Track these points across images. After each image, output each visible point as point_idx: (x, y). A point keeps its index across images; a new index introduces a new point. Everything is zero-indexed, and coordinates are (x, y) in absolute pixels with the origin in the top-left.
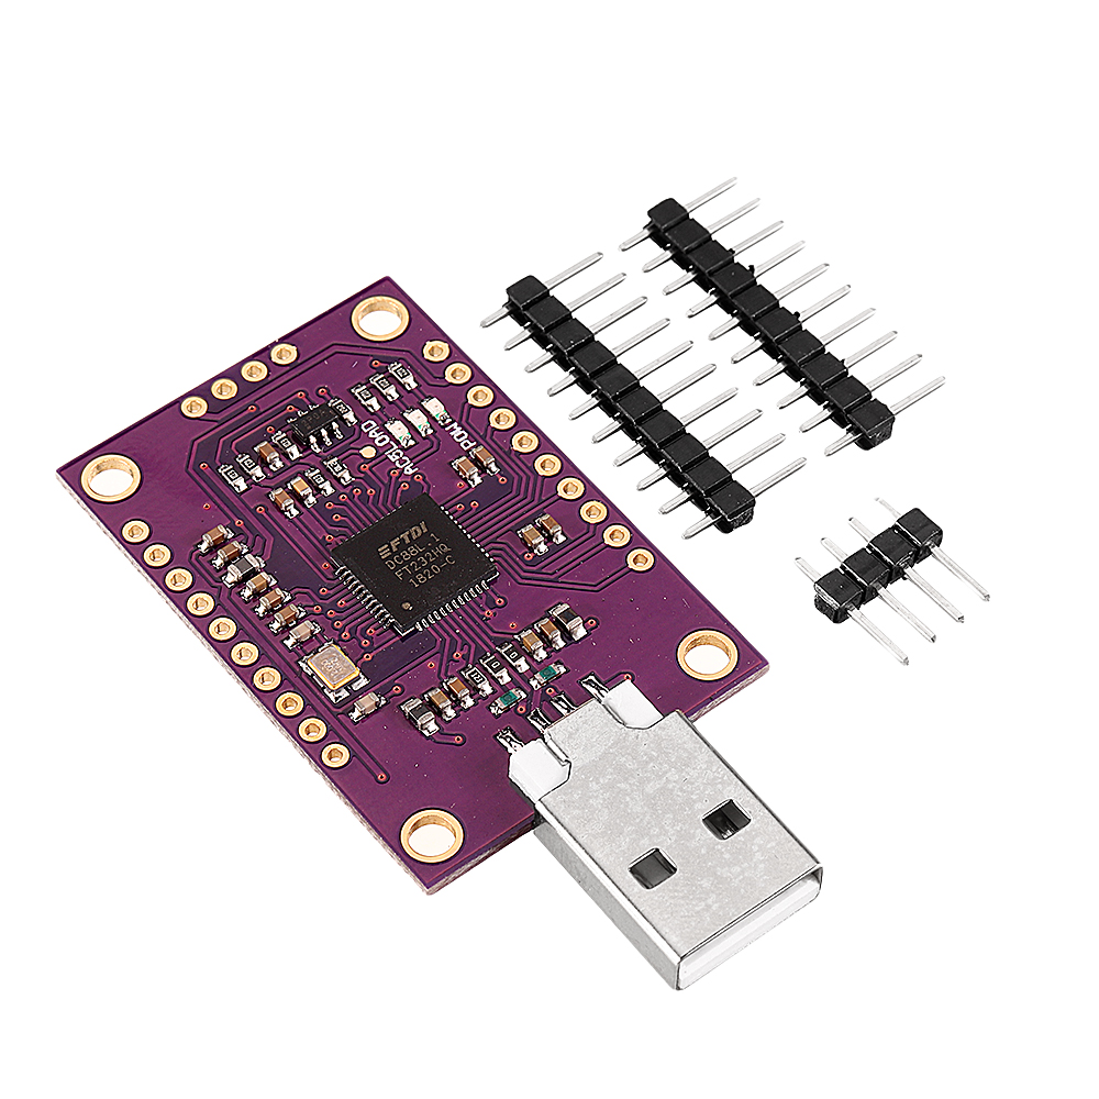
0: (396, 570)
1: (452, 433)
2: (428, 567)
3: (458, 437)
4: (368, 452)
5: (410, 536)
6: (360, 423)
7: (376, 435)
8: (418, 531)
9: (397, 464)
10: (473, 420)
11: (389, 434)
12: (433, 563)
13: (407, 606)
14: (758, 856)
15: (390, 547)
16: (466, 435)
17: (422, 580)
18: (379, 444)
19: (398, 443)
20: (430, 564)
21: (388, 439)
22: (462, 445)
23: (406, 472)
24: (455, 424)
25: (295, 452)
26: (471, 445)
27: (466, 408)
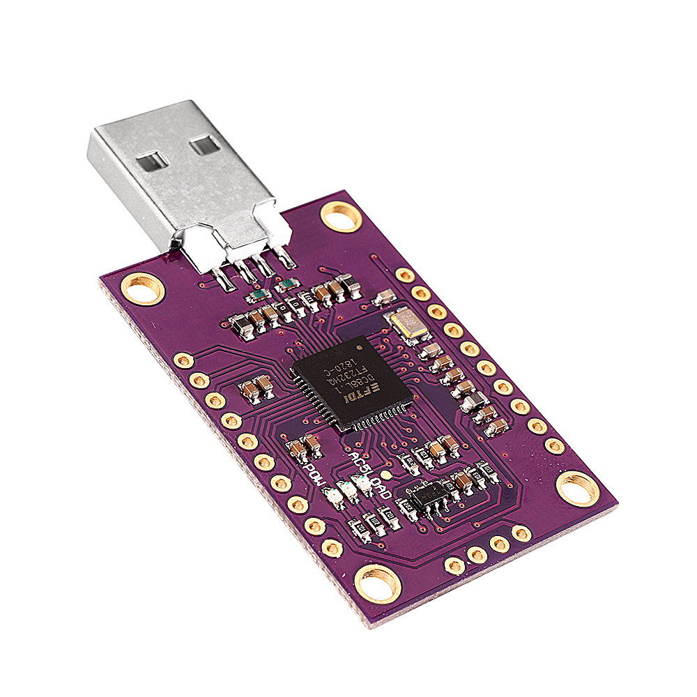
0: (367, 373)
1: (321, 478)
2: (344, 371)
3: (316, 474)
4: (386, 475)
5: (357, 395)
6: (393, 499)
7: (380, 487)
8: (350, 398)
9: (364, 462)
10: (302, 486)
12: (340, 374)
13: (359, 348)
15: (371, 390)
16: (310, 475)
17: (348, 363)
18: (378, 479)
20: (342, 373)
22: (314, 468)
23: (358, 454)
24: (319, 484)
26: (306, 467)
27: (309, 498)
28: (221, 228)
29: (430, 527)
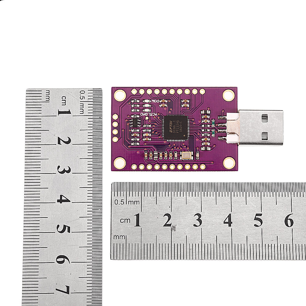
0: (176, 132)
2: (179, 127)
3: (155, 101)
4: (147, 118)
5: (171, 125)
6: (140, 115)
7: (144, 114)
8: (171, 123)
9: (153, 115)
10: (153, 96)
11: (146, 112)
13: (184, 136)
14: (275, 119)
15: (171, 130)
18: (147, 115)
19: (149, 112)
20: (179, 126)
21: (147, 113)
22: (157, 102)
23: (156, 115)
24: (152, 100)
25: (138, 131)
27: (150, 96)
28: (235, 122)
29: (128, 118)
